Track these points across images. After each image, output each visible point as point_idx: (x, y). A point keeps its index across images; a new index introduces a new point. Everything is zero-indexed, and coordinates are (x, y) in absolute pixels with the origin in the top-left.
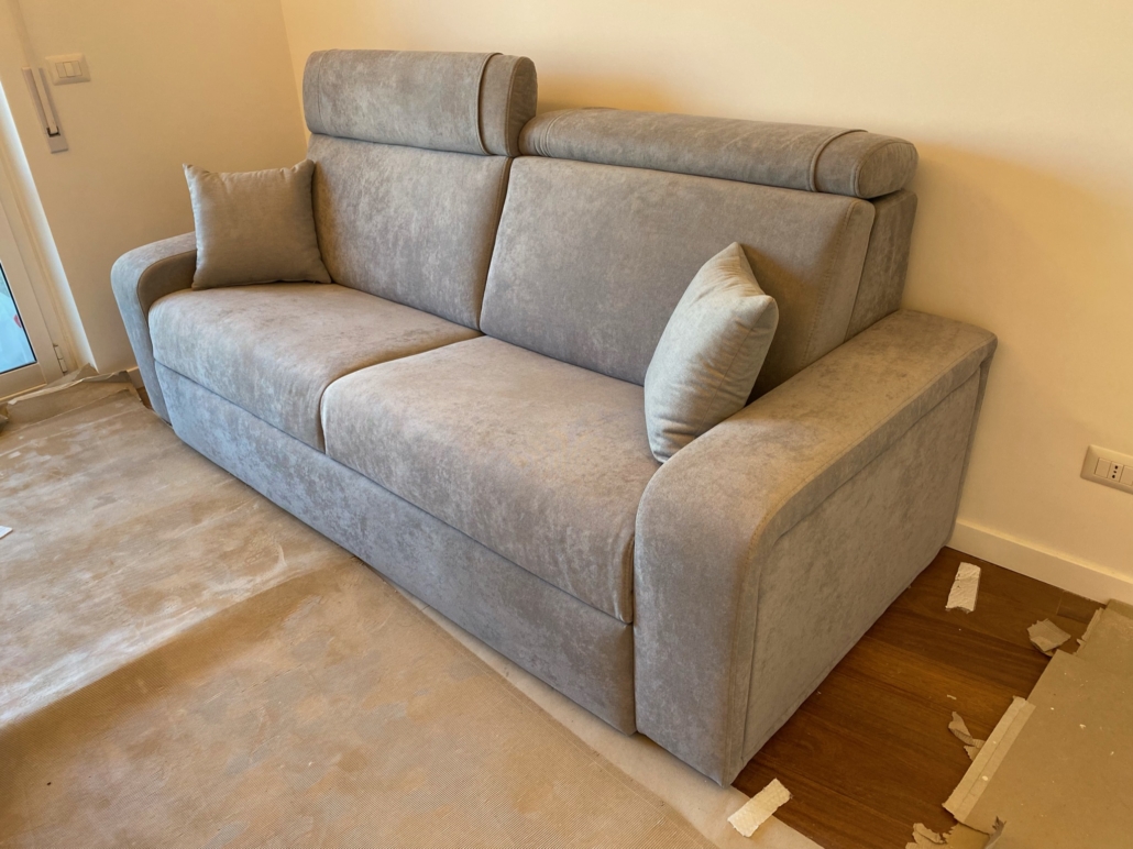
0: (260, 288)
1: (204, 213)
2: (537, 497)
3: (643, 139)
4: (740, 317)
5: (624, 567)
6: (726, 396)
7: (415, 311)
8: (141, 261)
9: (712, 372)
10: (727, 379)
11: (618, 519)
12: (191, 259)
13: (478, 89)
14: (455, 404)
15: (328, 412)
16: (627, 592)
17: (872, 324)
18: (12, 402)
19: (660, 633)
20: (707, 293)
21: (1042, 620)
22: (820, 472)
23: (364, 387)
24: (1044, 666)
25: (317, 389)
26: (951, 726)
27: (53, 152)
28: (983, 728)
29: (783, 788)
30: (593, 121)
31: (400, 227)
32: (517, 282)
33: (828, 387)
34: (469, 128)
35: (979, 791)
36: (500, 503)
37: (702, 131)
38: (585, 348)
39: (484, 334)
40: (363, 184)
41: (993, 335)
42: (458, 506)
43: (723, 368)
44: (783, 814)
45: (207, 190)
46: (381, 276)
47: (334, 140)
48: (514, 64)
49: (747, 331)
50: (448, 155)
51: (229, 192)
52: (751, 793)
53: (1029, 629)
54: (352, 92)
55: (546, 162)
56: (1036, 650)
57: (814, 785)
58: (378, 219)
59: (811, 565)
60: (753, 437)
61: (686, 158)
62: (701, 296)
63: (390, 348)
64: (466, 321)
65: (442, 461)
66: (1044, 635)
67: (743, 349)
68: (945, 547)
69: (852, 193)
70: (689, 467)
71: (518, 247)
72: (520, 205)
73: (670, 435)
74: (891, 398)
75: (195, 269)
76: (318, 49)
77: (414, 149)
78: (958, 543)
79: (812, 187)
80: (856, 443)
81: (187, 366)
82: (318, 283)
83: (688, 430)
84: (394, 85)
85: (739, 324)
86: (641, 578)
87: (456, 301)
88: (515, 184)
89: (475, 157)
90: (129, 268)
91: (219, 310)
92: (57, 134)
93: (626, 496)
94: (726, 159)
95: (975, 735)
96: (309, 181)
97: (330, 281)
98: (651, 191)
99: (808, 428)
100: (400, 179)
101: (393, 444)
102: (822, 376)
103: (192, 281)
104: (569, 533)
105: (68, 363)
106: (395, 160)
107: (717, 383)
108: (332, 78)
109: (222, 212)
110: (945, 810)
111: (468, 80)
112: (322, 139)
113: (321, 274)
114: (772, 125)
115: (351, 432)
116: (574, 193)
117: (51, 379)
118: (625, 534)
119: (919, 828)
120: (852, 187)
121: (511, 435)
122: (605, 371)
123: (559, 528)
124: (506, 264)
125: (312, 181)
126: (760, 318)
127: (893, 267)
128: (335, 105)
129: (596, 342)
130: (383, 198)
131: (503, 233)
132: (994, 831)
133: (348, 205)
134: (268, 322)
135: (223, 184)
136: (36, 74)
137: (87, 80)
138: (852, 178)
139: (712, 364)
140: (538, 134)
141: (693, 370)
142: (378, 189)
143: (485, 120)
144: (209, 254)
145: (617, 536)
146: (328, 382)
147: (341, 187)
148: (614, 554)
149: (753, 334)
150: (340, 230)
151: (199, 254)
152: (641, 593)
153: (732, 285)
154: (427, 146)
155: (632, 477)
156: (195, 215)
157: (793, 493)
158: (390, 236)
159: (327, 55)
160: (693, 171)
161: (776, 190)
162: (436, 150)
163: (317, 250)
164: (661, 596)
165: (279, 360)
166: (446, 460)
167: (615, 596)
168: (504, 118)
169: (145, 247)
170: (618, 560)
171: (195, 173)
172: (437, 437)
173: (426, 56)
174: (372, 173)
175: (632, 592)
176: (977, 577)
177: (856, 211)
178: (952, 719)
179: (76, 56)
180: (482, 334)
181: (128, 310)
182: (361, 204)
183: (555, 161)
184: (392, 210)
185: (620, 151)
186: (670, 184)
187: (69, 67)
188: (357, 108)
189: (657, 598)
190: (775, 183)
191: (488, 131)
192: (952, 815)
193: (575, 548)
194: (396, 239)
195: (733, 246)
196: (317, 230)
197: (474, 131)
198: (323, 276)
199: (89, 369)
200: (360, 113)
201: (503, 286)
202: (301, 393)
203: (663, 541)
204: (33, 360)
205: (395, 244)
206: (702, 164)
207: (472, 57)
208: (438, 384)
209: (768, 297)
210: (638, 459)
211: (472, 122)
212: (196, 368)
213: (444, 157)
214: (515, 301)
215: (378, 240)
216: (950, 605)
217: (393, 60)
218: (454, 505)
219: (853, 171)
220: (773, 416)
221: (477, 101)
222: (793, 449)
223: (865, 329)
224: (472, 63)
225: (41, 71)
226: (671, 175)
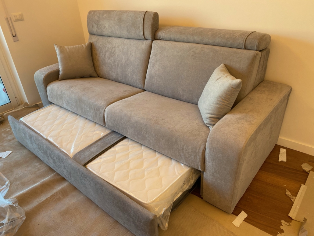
0: (78, 79)
1: (61, 58)
2: (174, 137)
3: (193, 35)
4: (232, 85)
5: (202, 156)
6: (228, 107)
7: (124, 85)
8: (43, 73)
9: (224, 101)
10: (228, 103)
11: (200, 143)
12: (58, 71)
13: (143, 21)
14: (145, 112)
15: (107, 115)
16: (203, 162)
17: (258, 85)
18: (5, 114)
19: (213, 174)
20: (219, 78)
21: (305, 163)
22: (257, 128)
23: (118, 108)
24: (308, 176)
25: (103, 109)
26: (286, 193)
27: (14, 41)
28: (295, 194)
29: (245, 213)
30: (177, 30)
31: (119, 61)
32: (156, 76)
33: (253, 103)
34: (140, 32)
35: (297, 210)
36: (163, 139)
37: (210, 33)
38: (177, 94)
39: (146, 91)
40: (107, 48)
41: (291, 87)
42: (149, 140)
43: (227, 99)
44: (246, 220)
45: (62, 51)
46: (113, 75)
47: (97, 36)
48: (153, 14)
49: (234, 89)
50: (133, 40)
51: (68, 52)
52: (237, 215)
53: (302, 166)
54: (103, 22)
55: (164, 42)
56: (305, 171)
57: (253, 212)
58: (112, 59)
59: (252, 153)
60: (237, 118)
61: (206, 40)
62: (217, 79)
63: (121, 96)
64: (140, 87)
65: (144, 128)
66: (306, 167)
67: (233, 94)
68: (276, 144)
69: (256, 49)
70: (221, 128)
71: (156, 66)
72: (156, 54)
73: (211, 119)
74: (270, 106)
75: (59, 74)
76: (91, 10)
77: (122, 38)
78: (279, 143)
79: (244, 48)
80: (264, 119)
81: (60, 103)
82: (94, 77)
83: (217, 117)
84: (116, 20)
85: (232, 87)
86: (208, 159)
87: (137, 81)
88: (154, 48)
89: (141, 41)
90: (40, 74)
91: (69, 86)
92: (15, 36)
93: (201, 136)
94: (218, 40)
95: (293, 195)
96: (90, 48)
97: (97, 76)
98: (197, 49)
99: (251, 115)
100: (118, 47)
101: (128, 124)
102: (250, 100)
103: (59, 78)
104: (184, 147)
105: (20, 103)
106: (116, 42)
107: (225, 104)
108: (97, 18)
109: (66, 58)
110: (289, 216)
111: (139, 19)
112: (93, 36)
113: (95, 75)
114: (230, 31)
115: (115, 121)
116: (173, 50)
117: (15, 108)
118: (202, 147)
119: (283, 222)
120: (256, 48)
121: (163, 120)
122: (183, 100)
123: (182, 146)
124: (152, 71)
125: (91, 47)
126: (238, 86)
127: (263, 69)
128: (97, 26)
129: (180, 92)
130: (113, 52)
131: (151, 62)
132: (303, 221)
133: (103, 55)
134: (84, 89)
135: (66, 49)
136: (9, 19)
137: (23, 20)
138: (256, 45)
139: (224, 99)
140: (160, 34)
141: (218, 100)
142: (111, 50)
143: (145, 30)
144: (63, 70)
145: (200, 148)
146: (106, 106)
147: (100, 50)
148: (199, 153)
149: (236, 90)
150: (100, 62)
151: (60, 70)
152: (208, 163)
153: (226, 76)
154: (126, 38)
155: (201, 131)
156: (58, 59)
157: (252, 134)
158: (116, 63)
159: (95, 12)
160: (208, 44)
161: (233, 49)
162: (129, 39)
163: (93, 68)
164: (214, 164)
165: (90, 101)
166: (145, 128)
167: (199, 164)
168: (150, 30)
169: (44, 68)
170: (200, 154)
171: (58, 47)
172: (142, 121)
173: (126, 12)
174: (109, 46)
175: (204, 163)
176: (285, 152)
177: (257, 54)
178: (286, 191)
179: (20, 13)
180: (145, 90)
181: (40, 87)
182: (107, 54)
183: (166, 41)
184: (116, 56)
185: (186, 38)
186: (202, 47)
187: (18, 16)
188: (105, 27)
189: (213, 164)
190: (232, 47)
191: (146, 33)
192: (291, 218)
193: (187, 151)
194: (118, 64)
195: (222, 65)
196: (93, 62)
197: (142, 33)
198: (96, 75)
199: (26, 104)
200: (106, 28)
201: (151, 77)
202: (98, 109)
203: (216, 149)
204: (9, 102)
205: (118, 66)
206: (211, 42)
207: (140, 12)
208: (138, 106)
209: (240, 80)
210: (201, 125)
211: (141, 31)
212: (63, 103)
213: (132, 41)
214: (156, 81)
215: (112, 64)
216: (280, 160)
217: (115, 13)
218: (148, 140)
219: (256, 43)
220: (240, 112)
221: (142, 25)
222: (249, 122)
223: (256, 86)
224: (140, 14)
225: (10, 18)
226: (202, 45)
